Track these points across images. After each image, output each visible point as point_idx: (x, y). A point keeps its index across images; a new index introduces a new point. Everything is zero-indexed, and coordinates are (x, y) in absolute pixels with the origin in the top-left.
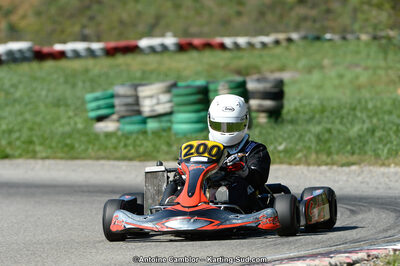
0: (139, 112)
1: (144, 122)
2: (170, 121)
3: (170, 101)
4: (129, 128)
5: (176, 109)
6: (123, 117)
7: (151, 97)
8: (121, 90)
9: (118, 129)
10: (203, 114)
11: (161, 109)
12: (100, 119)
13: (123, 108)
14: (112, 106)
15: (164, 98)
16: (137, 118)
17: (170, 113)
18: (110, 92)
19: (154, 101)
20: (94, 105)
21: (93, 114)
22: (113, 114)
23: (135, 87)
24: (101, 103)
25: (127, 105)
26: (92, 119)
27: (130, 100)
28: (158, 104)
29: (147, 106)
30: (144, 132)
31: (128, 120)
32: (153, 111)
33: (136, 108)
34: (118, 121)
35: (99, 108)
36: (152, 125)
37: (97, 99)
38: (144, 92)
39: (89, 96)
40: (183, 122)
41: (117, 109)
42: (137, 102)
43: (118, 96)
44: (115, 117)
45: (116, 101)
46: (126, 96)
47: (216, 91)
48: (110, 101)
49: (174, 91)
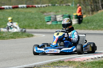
0: (56, 20)
1: (57, 22)
7: (59, 17)
8: (53, 16)
11: (61, 20)
12: (48, 22)
13: (53, 20)
15: (62, 18)
18: (50, 16)
19: (60, 18)
20: (47, 19)
21: (47, 21)
23: (55, 15)
28: (60, 19)
29: (58, 19)
30: (57, 24)
31: (54, 22)
32: (59, 20)
33: (55, 20)
36: (59, 23)
39: (46, 17)
42: (56, 18)
44: (51, 21)
45: (51, 18)
46: (53, 17)
47: (72, 17)
48: (50, 18)
49: (64, 16)
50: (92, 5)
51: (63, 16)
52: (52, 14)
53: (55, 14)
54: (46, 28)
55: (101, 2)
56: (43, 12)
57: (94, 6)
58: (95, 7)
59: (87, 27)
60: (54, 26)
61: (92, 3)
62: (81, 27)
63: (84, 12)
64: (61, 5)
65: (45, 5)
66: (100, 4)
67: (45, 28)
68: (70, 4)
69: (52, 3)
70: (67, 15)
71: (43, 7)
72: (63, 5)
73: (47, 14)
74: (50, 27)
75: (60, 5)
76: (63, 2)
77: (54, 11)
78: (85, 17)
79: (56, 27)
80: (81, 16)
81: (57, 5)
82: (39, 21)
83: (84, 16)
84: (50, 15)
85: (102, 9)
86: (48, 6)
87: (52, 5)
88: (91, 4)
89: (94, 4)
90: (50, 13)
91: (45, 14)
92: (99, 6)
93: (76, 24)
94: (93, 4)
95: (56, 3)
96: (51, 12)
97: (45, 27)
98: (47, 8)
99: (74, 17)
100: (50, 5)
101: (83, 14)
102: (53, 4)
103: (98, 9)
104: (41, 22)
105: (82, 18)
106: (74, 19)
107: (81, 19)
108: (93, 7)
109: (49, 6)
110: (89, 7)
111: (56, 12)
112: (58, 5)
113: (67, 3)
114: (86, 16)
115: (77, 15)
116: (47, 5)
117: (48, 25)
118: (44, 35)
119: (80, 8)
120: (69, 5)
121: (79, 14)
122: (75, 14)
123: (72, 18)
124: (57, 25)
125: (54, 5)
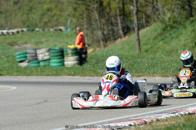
0: (37, 59)
1: (39, 63)
2: (49, 63)
3: (49, 55)
4: (33, 65)
5: (51, 58)
6: (31, 61)
7: (42, 53)
8: (30, 51)
9: (28, 65)
10: (62, 60)
11: (46, 58)
12: (21, 62)
13: (31, 58)
14: (26, 57)
15: (47, 54)
16: (36, 61)
17: (49, 59)
18: (25, 52)
19: (43, 55)
20: (19, 56)
21: (18, 60)
22: (26, 60)
23: (35, 50)
24: (22, 56)
25: (32, 56)
26: (18, 62)
27: (33, 55)
28: (45, 56)
29: (40, 57)
30: (39, 66)
31: (32, 62)
32: (43, 59)
33: (35, 58)
34: (28, 62)
35: (21, 58)
36: (42, 64)
37: (20, 54)
38: (39, 52)
39: (17, 53)
40: (54, 63)
41: (28, 58)
42: (36, 55)
43: (29, 53)
44: (27, 61)
45: (28, 55)
46: (32, 53)
47: (67, 51)
48: (25, 55)
49: (51, 51)
50: (104, 30)
51: (49, 51)
52: (29, 48)
53: (35, 47)
54: (18, 73)
55: (121, 23)
56: (12, 44)
57: (109, 30)
58: (111, 32)
59: (95, 72)
60: (33, 69)
61: (104, 25)
62: (83, 72)
63: (90, 42)
64: (46, 30)
65: (15, 31)
66: (120, 28)
67: (16, 74)
68: (62, 28)
69: (28, 27)
70: (57, 48)
71: (11, 34)
72: (49, 30)
73: (20, 48)
74: (25, 72)
75: (43, 30)
76: (49, 24)
77: (33, 40)
78: (92, 52)
79: (37, 72)
80: (84, 51)
81: (37, 29)
82: (5, 60)
83: (90, 51)
84: (25, 48)
85: (123, 36)
86: (20, 33)
87: (29, 30)
88: (102, 26)
89: (108, 27)
90: (25, 45)
91: (16, 47)
92: (118, 30)
93: (74, 65)
94: (105, 27)
95: (36, 26)
96: (26, 43)
97: (17, 71)
98: (19, 35)
99: (69, 52)
100: (25, 29)
101: (86, 46)
102: (31, 29)
103: (116, 37)
104: (8, 62)
105: (86, 53)
106: (70, 55)
107: (83, 56)
108: (105, 33)
109: (22, 31)
110: (100, 33)
111: (37, 43)
112: (41, 30)
113: (56, 26)
114: (94, 51)
115: (76, 49)
116: (19, 30)
117: (21, 67)
118: (14, 88)
119: (81, 35)
120: (61, 30)
121: (79, 47)
122: (72, 47)
123: (67, 54)
124: (39, 68)
125: (33, 30)
